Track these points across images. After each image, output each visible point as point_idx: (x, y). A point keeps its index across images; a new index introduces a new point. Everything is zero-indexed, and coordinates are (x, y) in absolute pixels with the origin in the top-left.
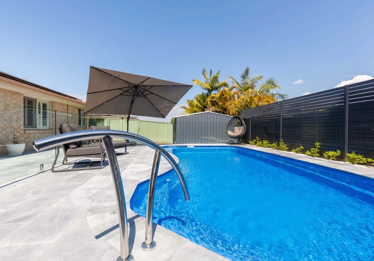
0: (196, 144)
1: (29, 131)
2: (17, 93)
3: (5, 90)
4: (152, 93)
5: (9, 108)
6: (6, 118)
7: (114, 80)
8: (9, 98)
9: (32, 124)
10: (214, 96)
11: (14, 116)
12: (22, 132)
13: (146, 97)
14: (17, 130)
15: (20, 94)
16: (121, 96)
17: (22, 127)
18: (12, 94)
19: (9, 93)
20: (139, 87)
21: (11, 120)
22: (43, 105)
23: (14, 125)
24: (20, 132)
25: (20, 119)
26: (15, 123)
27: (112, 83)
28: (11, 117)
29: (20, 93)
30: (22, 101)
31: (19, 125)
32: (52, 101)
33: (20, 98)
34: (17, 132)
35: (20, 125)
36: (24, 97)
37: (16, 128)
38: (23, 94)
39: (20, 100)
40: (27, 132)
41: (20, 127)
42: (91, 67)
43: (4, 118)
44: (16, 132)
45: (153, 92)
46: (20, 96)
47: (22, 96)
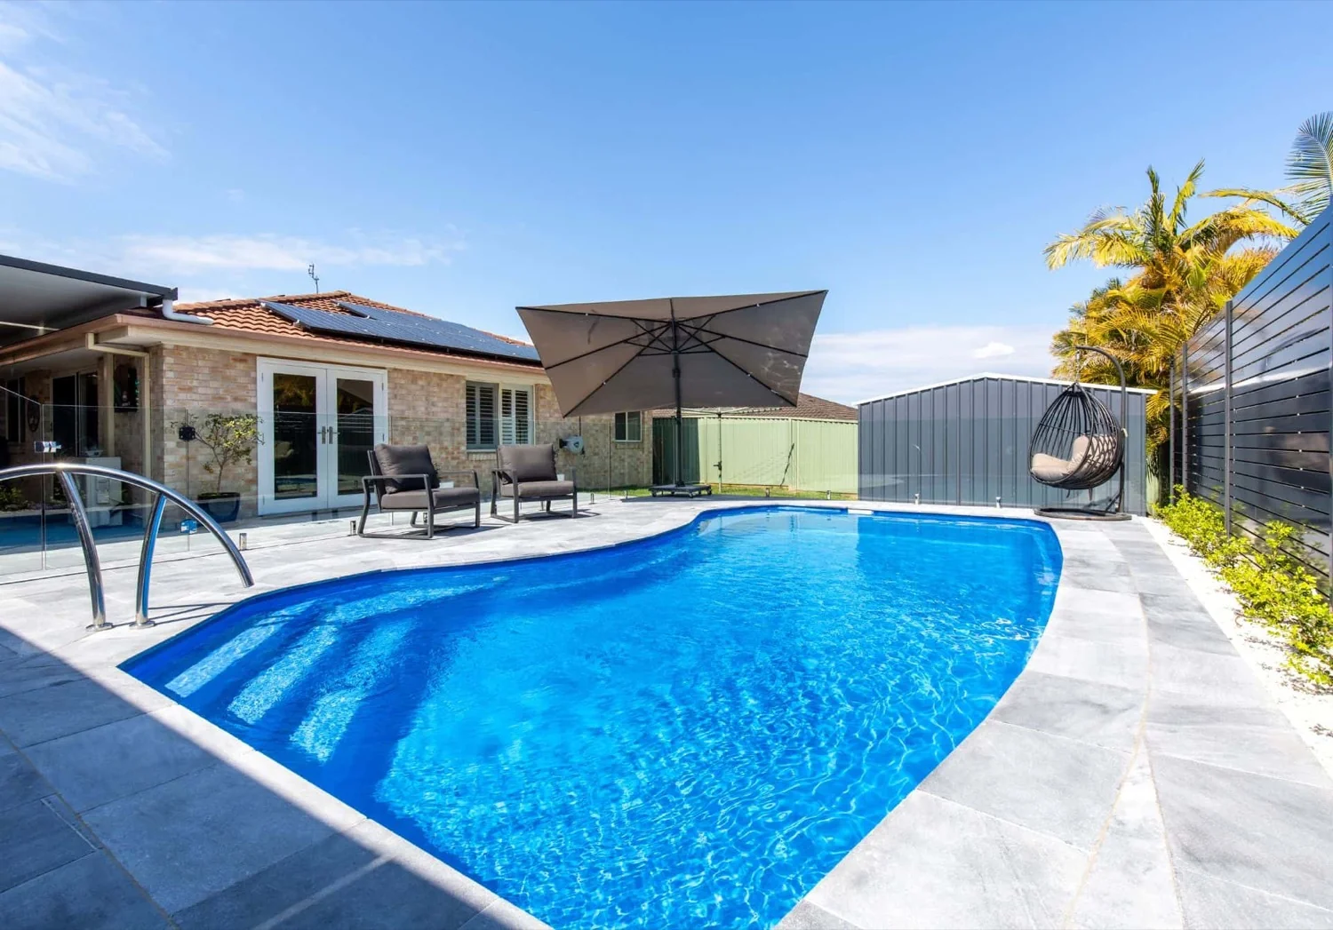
0: (898, 504)
1: (478, 455)
2: (452, 375)
3: (427, 374)
4: (724, 336)
5: (434, 409)
6: (431, 429)
7: (594, 325)
8: (436, 389)
9: (492, 440)
10: (1118, 296)
11: (447, 424)
12: (464, 458)
13: (713, 350)
14: (453, 453)
15: (458, 378)
16: (640, 358)
17: (463, 448)
18: (442, 379)
19: (435, 380)
20: (683, 325)
21: (441, 434)
22: (517, 394)
23: (446, 444)
24: (458, 458)
25: (458, 429)
26: (449, 438)
27: (590, 332)
28: (441, 427)
29: (458, 376)
30: (463, 392)
31: (455, 445)
32: (536, 385)
33: (457, 386)
34: (453, 458)
35: (459, 444)
36: (467, 381)
37: (450, 449)
38: (463, 377)
39: (458, 390)
40: (474, 457)
41: (458, 448)
42: (517, 308)
43: (426, 429)
44: (449, 459)
45: (724, 333)
46: (458, 382)
47: (464, 382)
